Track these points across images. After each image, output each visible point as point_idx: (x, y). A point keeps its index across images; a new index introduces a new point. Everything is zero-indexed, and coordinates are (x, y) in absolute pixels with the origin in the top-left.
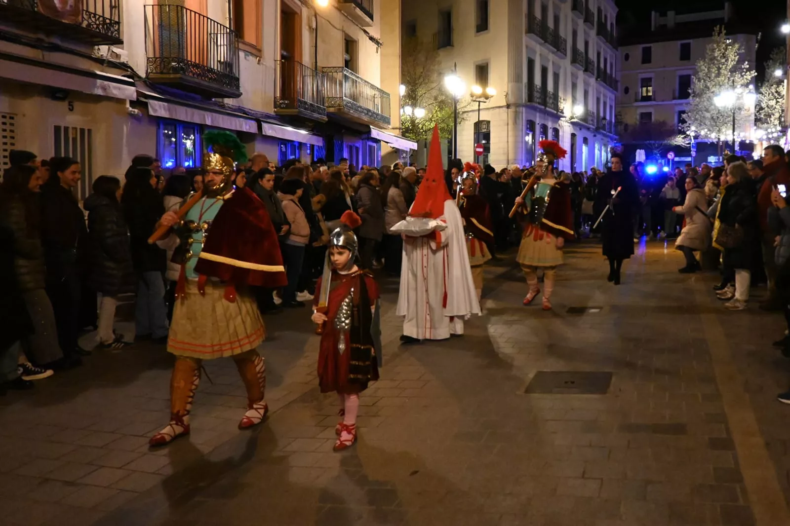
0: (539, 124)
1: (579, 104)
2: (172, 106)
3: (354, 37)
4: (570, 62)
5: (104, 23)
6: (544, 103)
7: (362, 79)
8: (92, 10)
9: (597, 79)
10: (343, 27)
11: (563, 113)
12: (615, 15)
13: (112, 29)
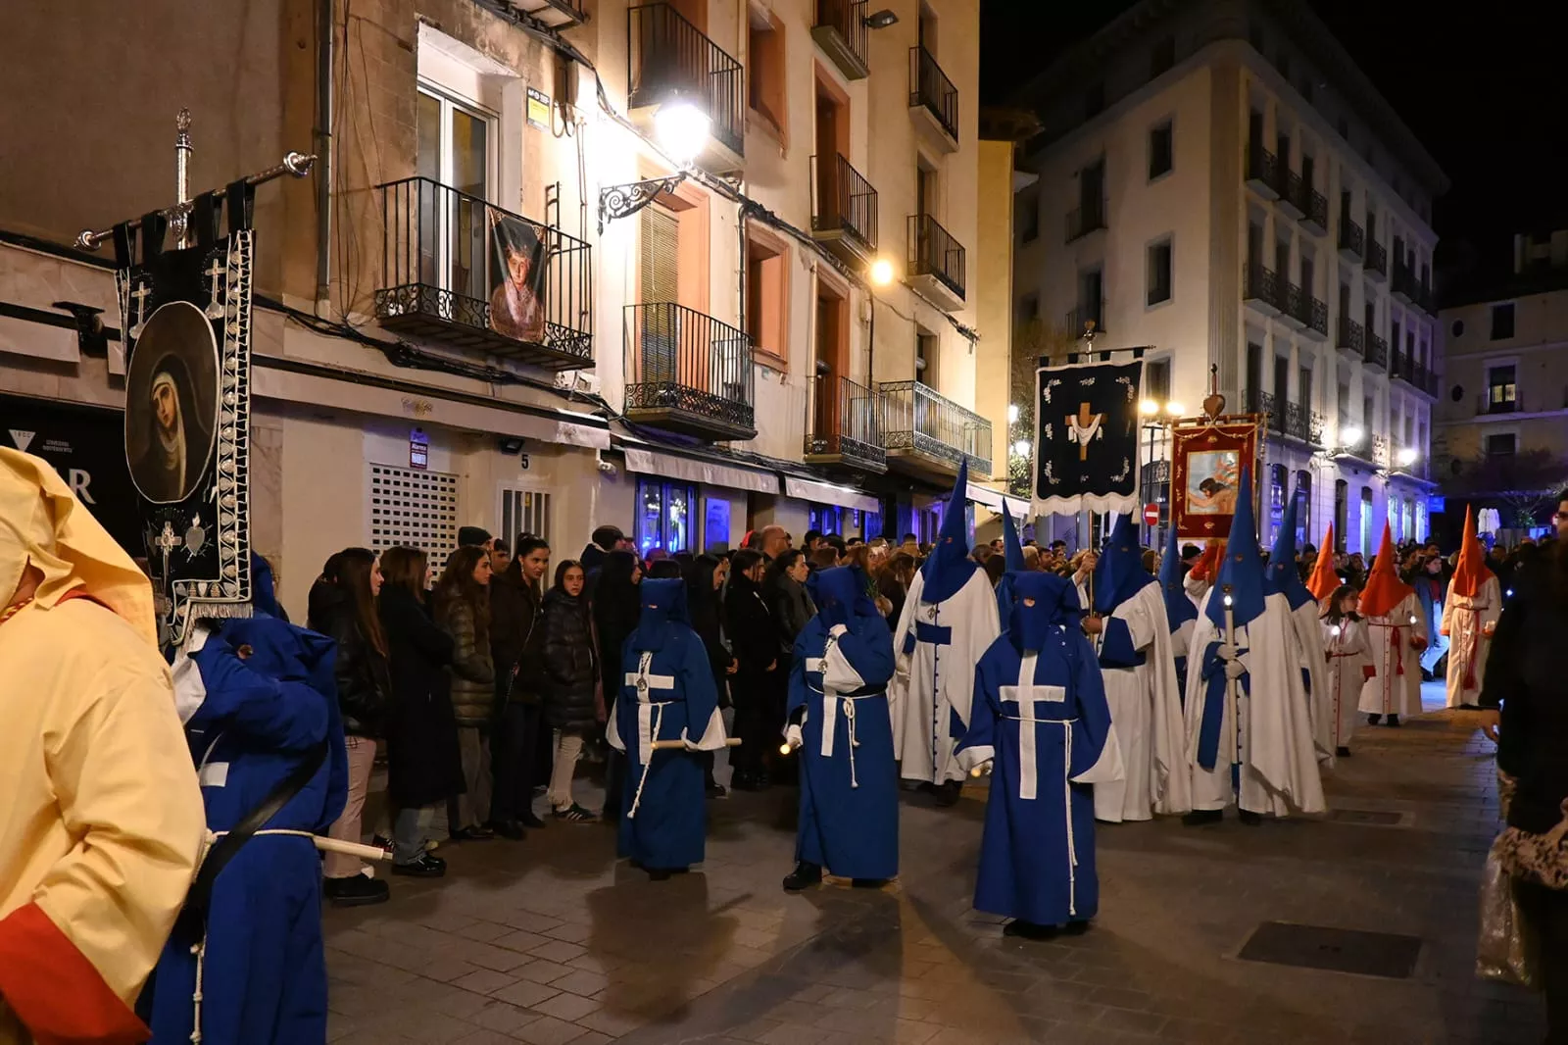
0: (1269, 464)
1: (1352, 425)
2: (658, 456)
3: (934, 331)
4: (1333, 346)
5: (572, 338)
6: (1281, 426)
7: (945, 400)
8: (556, 321)
9: (1391, 377)
10: (915, 314)
11: (1320, 443)
12: (1430, 252)
13: (581, 345)
